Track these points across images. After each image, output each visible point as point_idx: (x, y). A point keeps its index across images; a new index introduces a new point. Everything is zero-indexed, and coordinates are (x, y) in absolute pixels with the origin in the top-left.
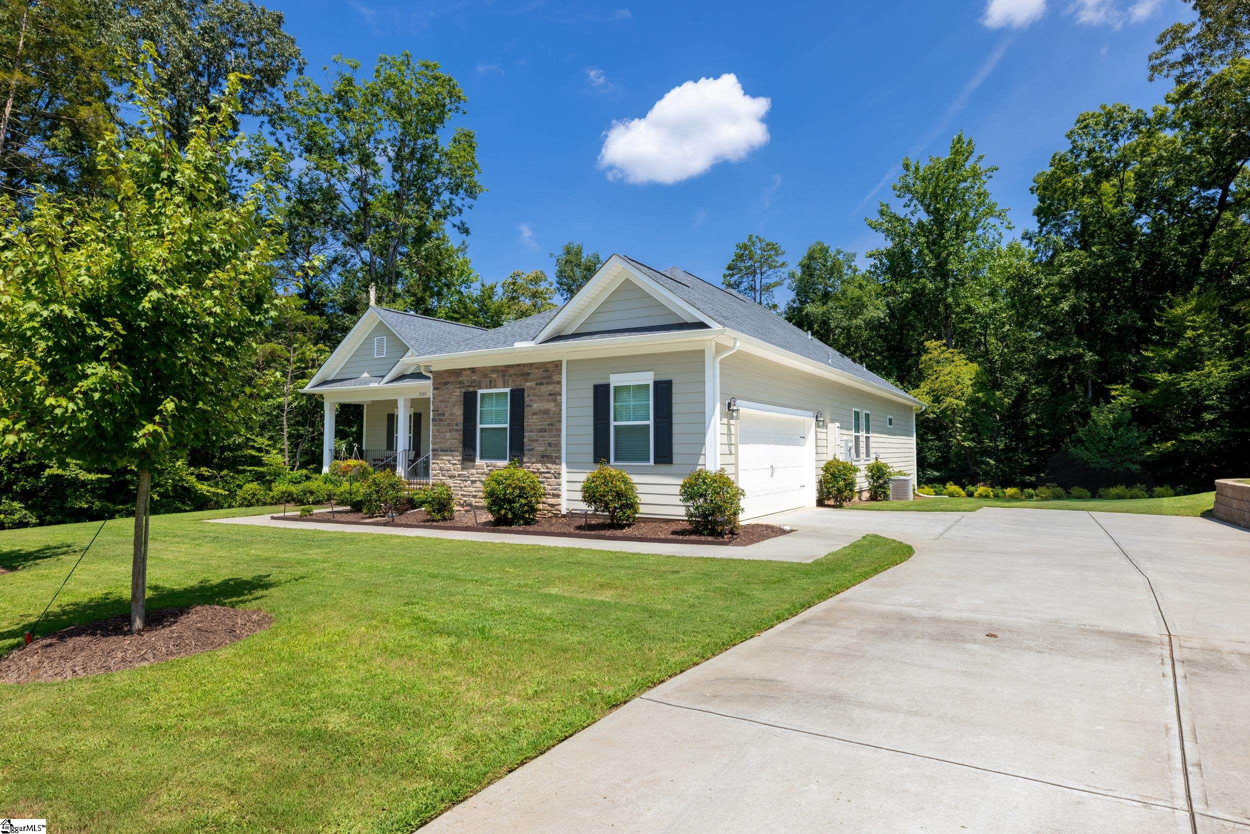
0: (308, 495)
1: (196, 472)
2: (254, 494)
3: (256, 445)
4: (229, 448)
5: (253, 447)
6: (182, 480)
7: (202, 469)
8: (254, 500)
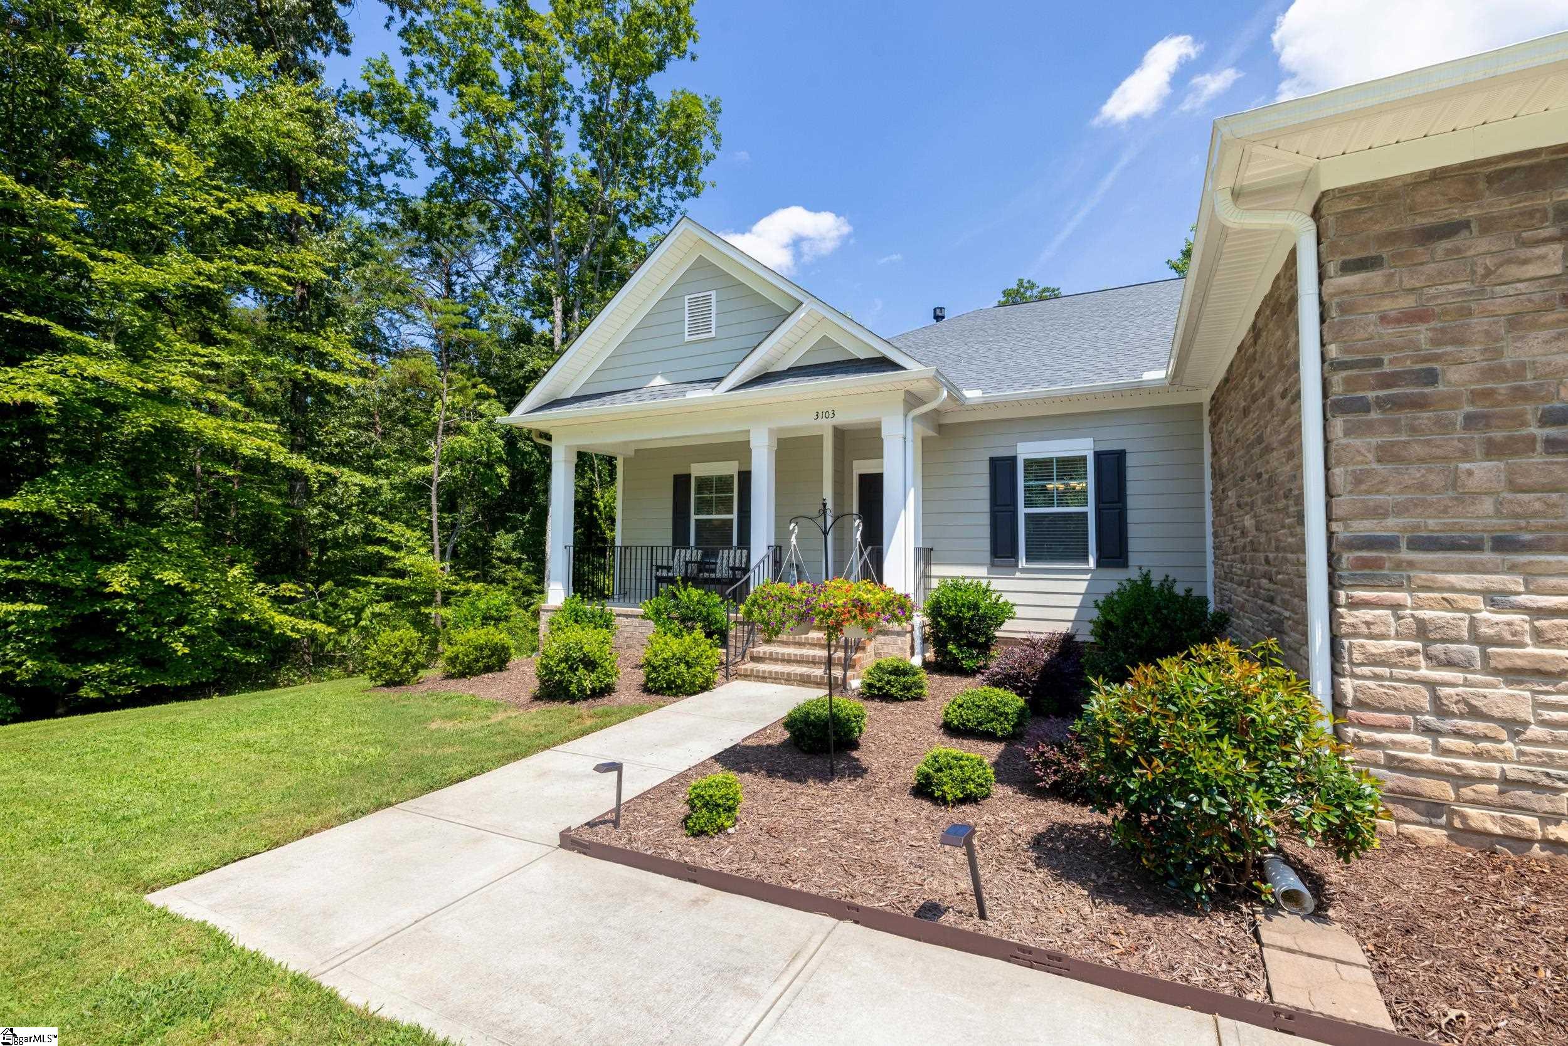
0: (581, 671)
1: (273, 592)
2: (408, 653)
3: (390, 537)
4: (336, 544)
5: (382, 541)
6: (240, 606)
7: (283, 586)
8: (408, 668)
